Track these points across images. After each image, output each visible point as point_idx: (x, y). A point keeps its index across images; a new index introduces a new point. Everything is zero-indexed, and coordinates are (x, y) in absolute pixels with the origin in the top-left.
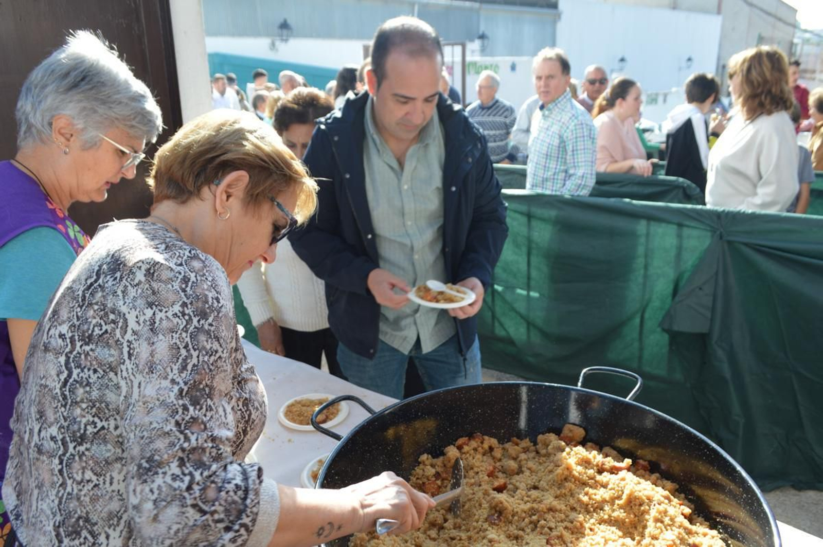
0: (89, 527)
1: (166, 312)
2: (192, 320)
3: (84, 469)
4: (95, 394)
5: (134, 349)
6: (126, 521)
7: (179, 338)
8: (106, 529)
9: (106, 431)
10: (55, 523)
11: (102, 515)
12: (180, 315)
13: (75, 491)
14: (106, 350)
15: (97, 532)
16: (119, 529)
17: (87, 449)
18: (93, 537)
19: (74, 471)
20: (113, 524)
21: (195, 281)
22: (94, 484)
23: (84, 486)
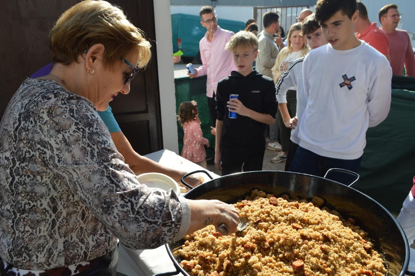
0: (27, 252)
1: (69, 132)
2: (85, 130)
3: (25, 225)
4: (29, 189)
5: (61, 158)
6: (47, 249)
7: (83, 143)
8: (36, 253)
9: (36, 207)
10: (9, 249)
11: (35, 246)
12: (77, 130)
13: (21, 236)
14: (35, 165)
15: (31, 255)
16: (43, 253)
17: (26, 216)
18: (29, 257)
19: (20, 227)
20: (40, 250)
21: (77, 109)
22: (30, 232)
23: (25, 234)
